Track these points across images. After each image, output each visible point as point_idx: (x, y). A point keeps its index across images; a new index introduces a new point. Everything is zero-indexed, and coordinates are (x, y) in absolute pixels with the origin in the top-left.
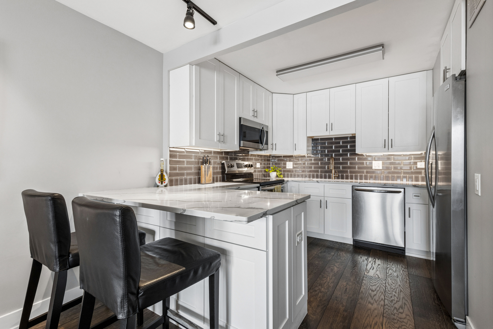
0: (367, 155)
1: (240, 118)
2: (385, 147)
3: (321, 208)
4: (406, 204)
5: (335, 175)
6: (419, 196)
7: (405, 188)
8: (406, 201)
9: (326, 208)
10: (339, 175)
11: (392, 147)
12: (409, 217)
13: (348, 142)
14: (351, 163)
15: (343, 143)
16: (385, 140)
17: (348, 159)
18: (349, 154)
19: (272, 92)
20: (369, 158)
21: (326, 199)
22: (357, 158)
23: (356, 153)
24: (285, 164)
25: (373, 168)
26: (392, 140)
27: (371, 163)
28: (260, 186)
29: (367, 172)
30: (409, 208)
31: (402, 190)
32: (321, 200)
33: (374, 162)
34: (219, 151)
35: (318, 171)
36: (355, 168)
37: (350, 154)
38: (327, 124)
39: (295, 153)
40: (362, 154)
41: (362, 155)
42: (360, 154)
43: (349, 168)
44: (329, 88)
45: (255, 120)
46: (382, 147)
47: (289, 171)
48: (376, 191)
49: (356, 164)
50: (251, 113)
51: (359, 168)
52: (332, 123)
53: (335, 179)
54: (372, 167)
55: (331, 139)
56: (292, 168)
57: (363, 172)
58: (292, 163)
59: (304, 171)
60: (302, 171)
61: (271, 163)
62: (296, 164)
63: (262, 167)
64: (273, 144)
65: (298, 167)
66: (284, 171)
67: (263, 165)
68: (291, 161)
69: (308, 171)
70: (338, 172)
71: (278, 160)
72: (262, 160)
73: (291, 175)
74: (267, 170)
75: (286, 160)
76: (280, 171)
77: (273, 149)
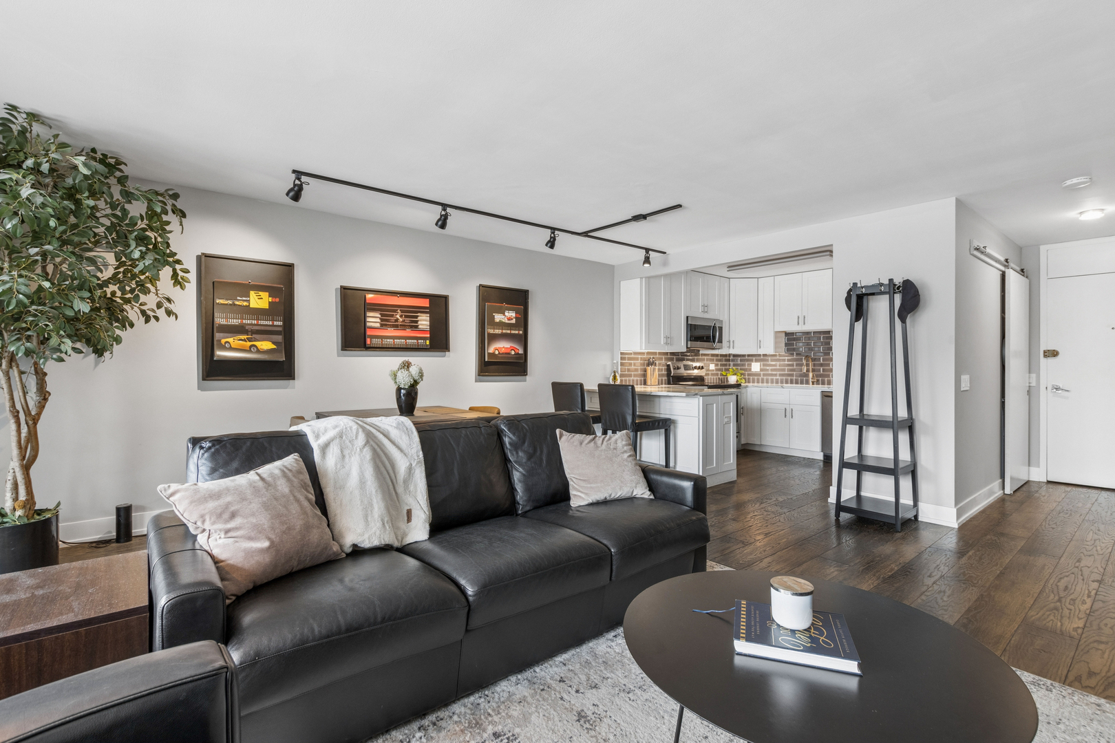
1: (687, 318)
3: (785, 417)
5: (813, 380)
9: (792, 418)
10: (818, 381)
15: (824, 338)
18: (830, 353)
19: (729, 277)
21: (792, 407)
24: (750, 365)
32: (785, 408)
35: (792, 375)
38: (797, 317)
39: (761, 352)
47: (757, 374)
50: (701, 309)
52: (804, 316)
53: (813, 384)
55: (810, 333)
56: (759, 371)
58: (758, 364)
59: (776, 375)
60: (772, 375)
61: (732, 363)
62: (764, 365)
63: (717, 370)
64: (729, 342)
65: (767, 370)
66: (749, 375)
67: (719, 367)
68: (756, 361)
69: (780, 375)
70: (817, 376)
71: (741, 361)
72: (717, 360)
73: (758, 379)
74: (724, 373)
75: (752, 361)
76: (742, 374)
77: (729, 347)
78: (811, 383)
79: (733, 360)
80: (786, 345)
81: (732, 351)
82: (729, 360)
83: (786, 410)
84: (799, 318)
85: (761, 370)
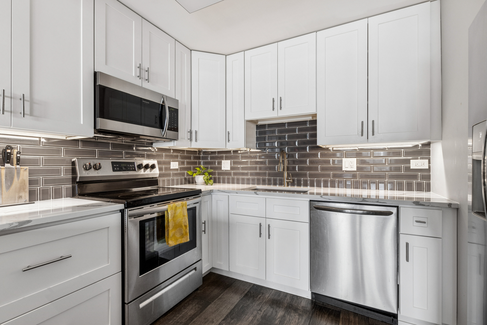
0: (334, 149)
1: (95, 74)
2: (362, 135)
3: (260, 236)
4: (401, 236)
5: (288, 180)
6: (425, 223)
7: (400, 206)
8: (401, 231)
9: (269, 238)
10: (294, 180)
11: (373, 134)
12: (407, 260)
13: (307, 129)
14: (311, 162)
15: (300, 130)
16: (362, 122)
17: (308, 156)
18: (308, 148)
19: (191, 49)
20: (338, 154)
21: (269, 222)
22: (319, 154)
23: (318, 145)
24: (220, 163)
25: (343, 170)
26: (373, 121)
27: (341, 162)
28: (125, 208)
29: (335, 176)
30: (407, 244)
31: (394, 210)
32: (260, 224)
33: (344, 160)
34: (64, 138)
35: (265, 174)
36: (316, 169)
37: (311, 148)
38: (273, 99)
39: (230, 147)
40: (327, 147)
41: (327, 149)
42: (324, 147)
43: (309, 169)
44: (276, 41)
45: (146, 85)
46: (358, 134)
47: (227, 173)
48: (349, 211)
49: (318, 162)
50: (134, 72)
51: (323, 169)
52: (281, 98)
53: (288, 185)
54: (341, 168)
55: (283, 124)
56: (230, 170)
57: (328, 176)
58: (229, 162)
59: (247, 174)
60: (243, 174)
61: (202, 161)
62: (235, 163)
63: (181, 169)
64: (191, 132)
65: (238, 168)
66: (219, 174)
67: (185, 166)
68: (227, 158)
69: (252, 174)
70: (293, 175)
71: (212, 158)
72: (183, 158)
73: (228, 179)
74: (190, 173)
75: (222, 158)
76: (210, 174)
77: (191, 139)
78: (286, 184)
79: (203, 158)
80: (258, 139)
81: (195, 146)
82: (199, 158)
83: (260, 225)
84: (274, 101)
85: (232, 168)
